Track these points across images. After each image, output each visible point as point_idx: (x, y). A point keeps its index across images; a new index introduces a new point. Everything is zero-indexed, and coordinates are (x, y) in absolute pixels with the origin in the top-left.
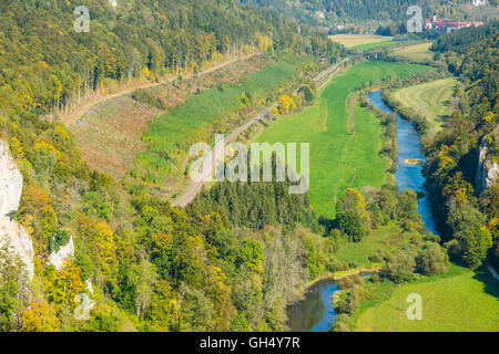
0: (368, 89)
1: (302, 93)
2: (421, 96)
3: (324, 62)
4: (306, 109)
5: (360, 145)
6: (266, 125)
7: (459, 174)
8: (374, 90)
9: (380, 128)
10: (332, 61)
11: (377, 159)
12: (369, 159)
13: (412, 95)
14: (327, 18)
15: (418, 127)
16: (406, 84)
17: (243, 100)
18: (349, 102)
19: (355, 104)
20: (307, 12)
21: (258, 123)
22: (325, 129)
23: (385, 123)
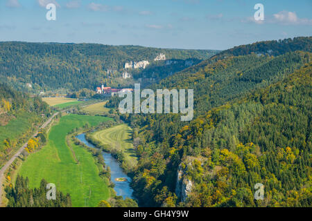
0: (75, 133)
1: (39, 138)
2: (110, 136)
3: (43, 116)
4: (43, 147)
5: (85, 170)
6: (23, 160)
7: (165, 188)
8: (79, 134)
9: (93, 158)
10: (48, 116)
11: (99, 179)
12: (94, 179)
13: (104, 136)
14: (33, 88)
15: (116, 156)
16: (97, 129)
17: (5, 144)
18: (67, 141)
19: (72, 143)
20: (21, 84)
21: (18, 158)
22: (59, 160)
23: (96, 155)
